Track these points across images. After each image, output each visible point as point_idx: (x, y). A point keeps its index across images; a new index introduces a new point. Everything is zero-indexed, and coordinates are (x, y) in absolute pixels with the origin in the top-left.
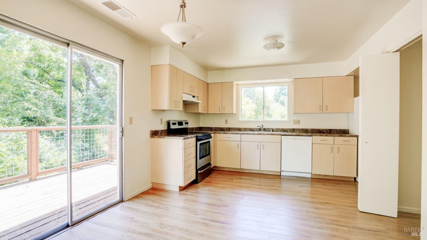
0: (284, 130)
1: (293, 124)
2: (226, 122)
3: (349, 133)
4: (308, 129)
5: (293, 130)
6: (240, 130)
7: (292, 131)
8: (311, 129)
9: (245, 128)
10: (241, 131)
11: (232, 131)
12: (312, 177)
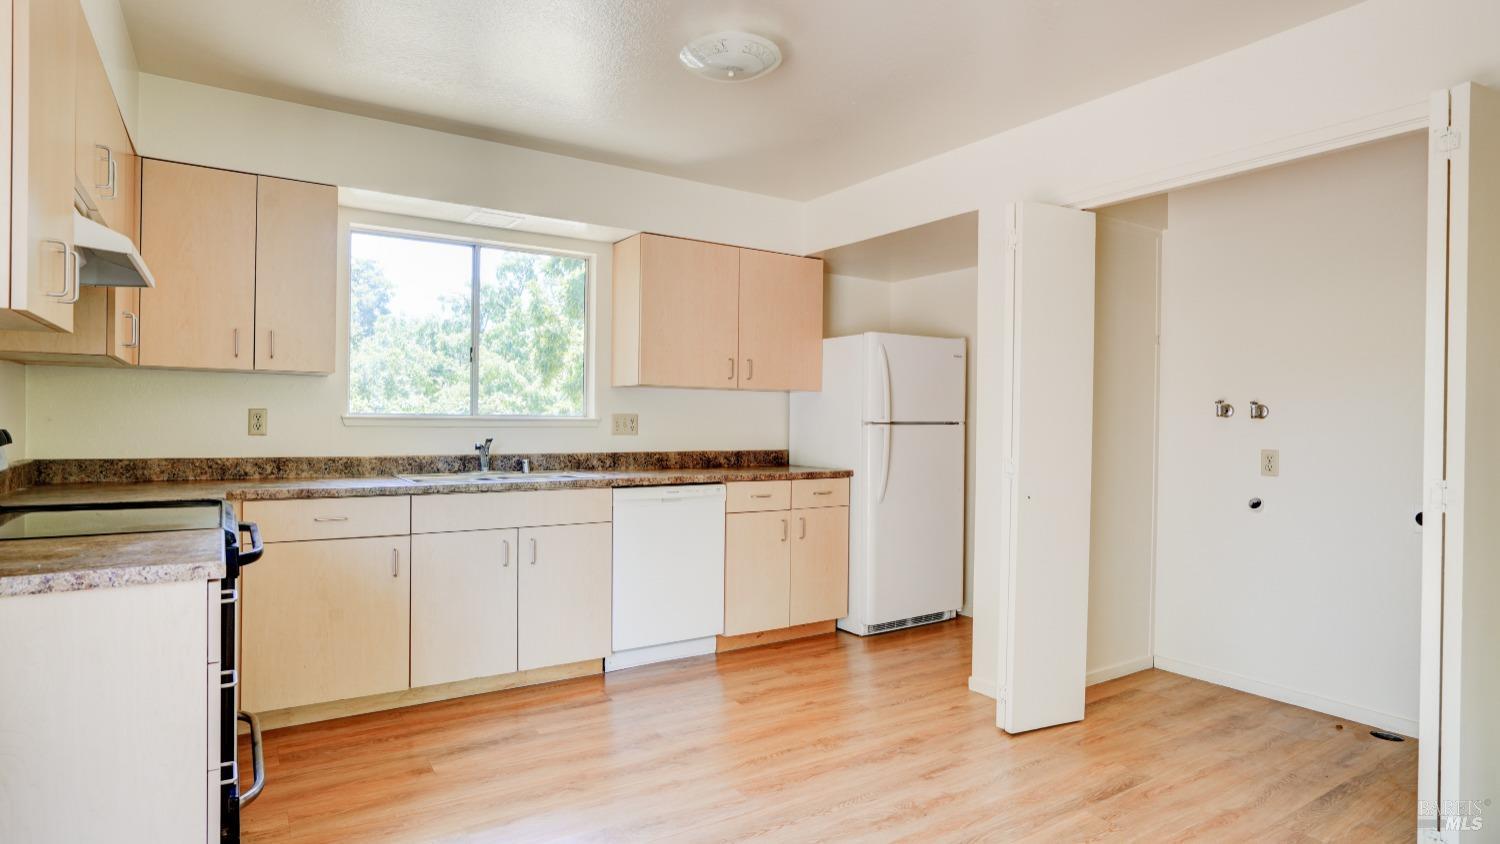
0: (577, 463)
1: (614, 434)
2: (256, 422)
3: (791, 462)
4: (667, 454)
5: (614, 461)
6: (349, 467)
7: (608, 463)
8: (680, 454)
9: (382, 460)
10: (360, 475)
11: (298, 478)
12: (719, 651)
